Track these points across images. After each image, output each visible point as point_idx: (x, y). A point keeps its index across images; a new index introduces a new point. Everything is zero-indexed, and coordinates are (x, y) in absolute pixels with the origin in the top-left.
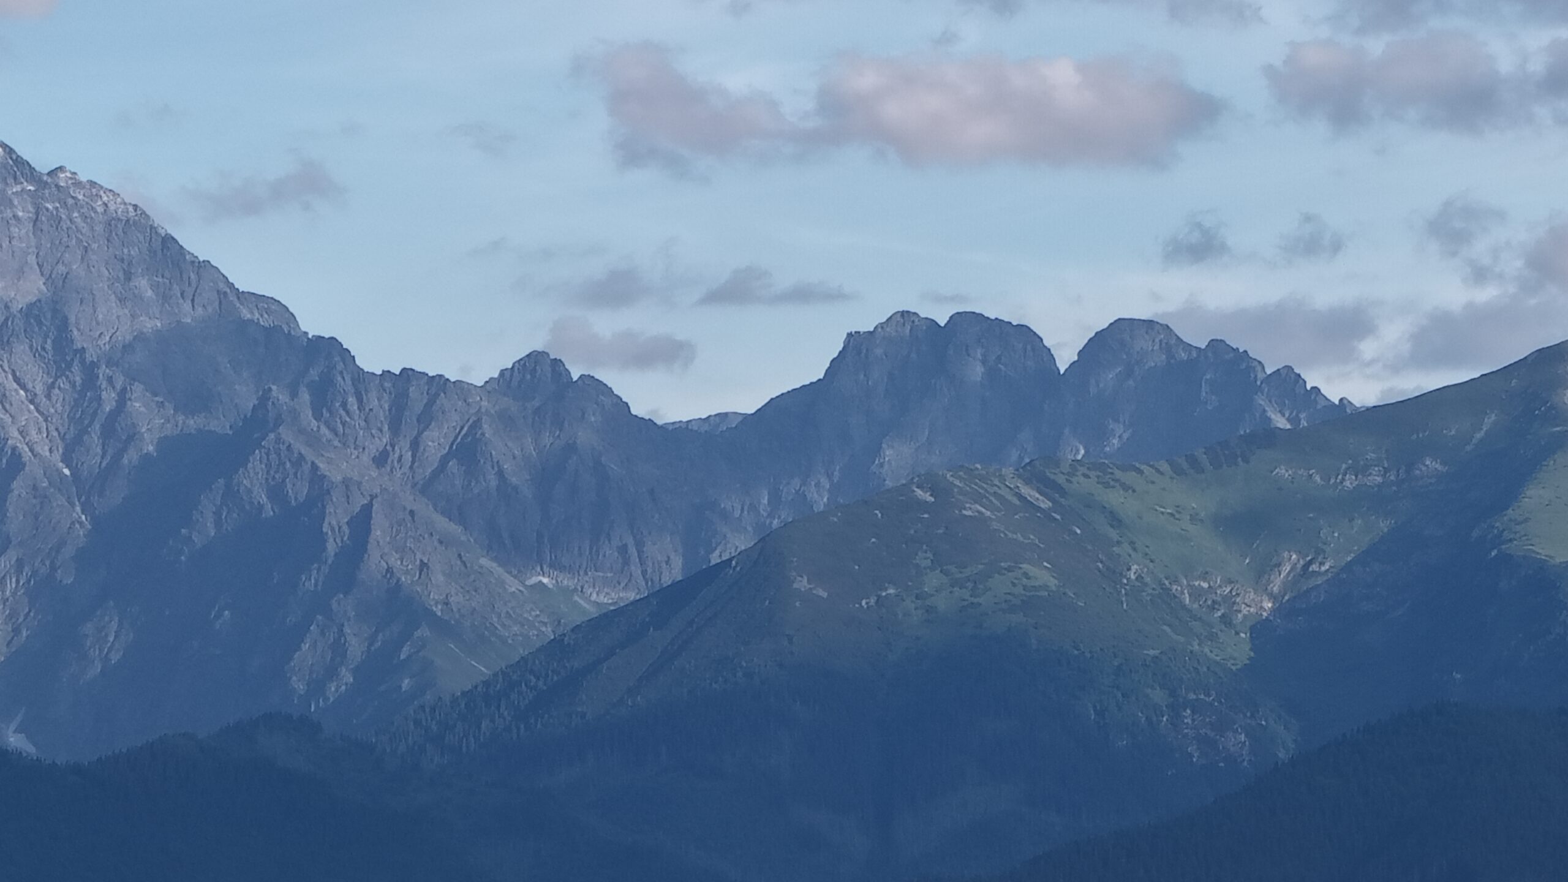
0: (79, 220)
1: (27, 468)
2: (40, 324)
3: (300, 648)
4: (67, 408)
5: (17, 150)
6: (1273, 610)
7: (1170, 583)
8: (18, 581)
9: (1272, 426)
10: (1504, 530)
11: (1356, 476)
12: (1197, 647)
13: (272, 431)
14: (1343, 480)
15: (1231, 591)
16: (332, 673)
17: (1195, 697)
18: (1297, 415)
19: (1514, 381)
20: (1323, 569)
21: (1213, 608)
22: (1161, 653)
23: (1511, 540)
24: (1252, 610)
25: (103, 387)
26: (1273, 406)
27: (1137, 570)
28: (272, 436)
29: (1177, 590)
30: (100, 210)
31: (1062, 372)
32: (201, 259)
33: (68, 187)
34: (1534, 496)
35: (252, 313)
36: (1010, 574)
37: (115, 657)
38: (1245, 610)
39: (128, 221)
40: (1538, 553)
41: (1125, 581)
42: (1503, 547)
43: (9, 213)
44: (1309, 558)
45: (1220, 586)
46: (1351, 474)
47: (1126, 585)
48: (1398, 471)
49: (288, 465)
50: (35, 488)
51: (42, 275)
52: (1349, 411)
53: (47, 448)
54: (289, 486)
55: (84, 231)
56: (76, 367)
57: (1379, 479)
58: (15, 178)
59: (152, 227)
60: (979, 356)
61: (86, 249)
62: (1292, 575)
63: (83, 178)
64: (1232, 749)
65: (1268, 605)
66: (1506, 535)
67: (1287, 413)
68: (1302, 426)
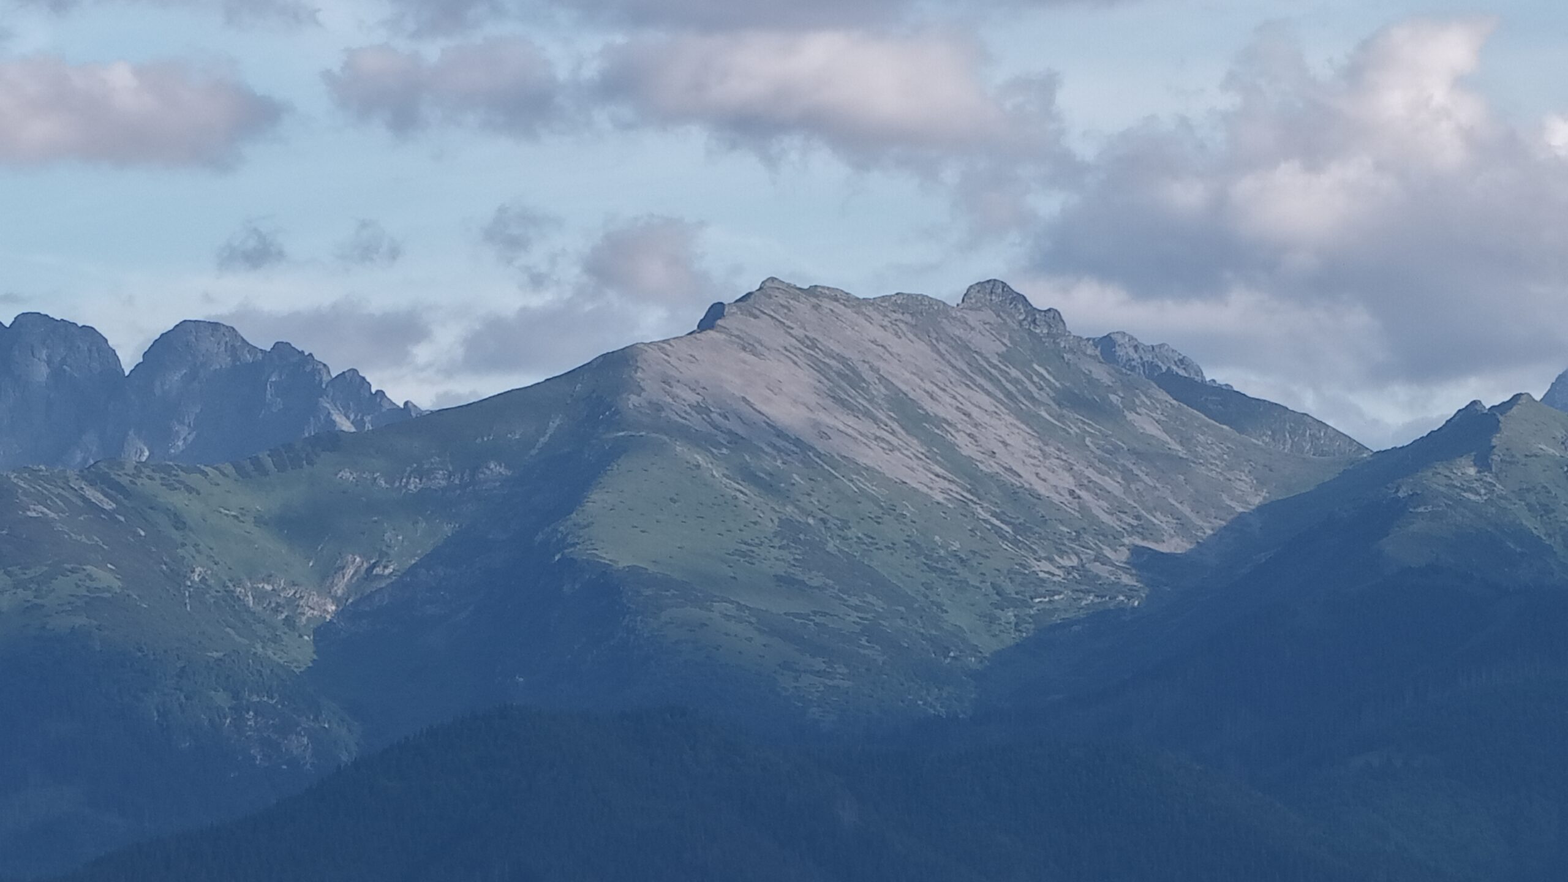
6: (337, 613)
7: (234, 586)
9: (337, 429)
10: (568, 534)
11: (421, 480)
12: (261, 650)
14: (408, 483)
15: (295, 593)
17: (258, 699)
18: (362, 419)
19: (580, 385)
20: (387, 572)
21: (276, 611)
22: (224, 655)
23: (574, 545)
24: (315, 613)
26: (339, 410)
27: (201, 572)
29: (240, 592)
31: (127, 373)
34: (597, 501)
36: (74, 575)
38: (309, 613)
40: (601, 558)
41: (189, 583)
42: (566, 551)
44: (373, 561)
45: (284, 589)
46: (415, 477)
47: (189, 586)
48: (462, 475)
52: (414, 415)
57: (444, 483)
60: (44, 357)
62: (355, 578)
64: (295, 752)
65: (332, 608)
66: (570, 540)
67: (352, 417)
68: (366, 429)
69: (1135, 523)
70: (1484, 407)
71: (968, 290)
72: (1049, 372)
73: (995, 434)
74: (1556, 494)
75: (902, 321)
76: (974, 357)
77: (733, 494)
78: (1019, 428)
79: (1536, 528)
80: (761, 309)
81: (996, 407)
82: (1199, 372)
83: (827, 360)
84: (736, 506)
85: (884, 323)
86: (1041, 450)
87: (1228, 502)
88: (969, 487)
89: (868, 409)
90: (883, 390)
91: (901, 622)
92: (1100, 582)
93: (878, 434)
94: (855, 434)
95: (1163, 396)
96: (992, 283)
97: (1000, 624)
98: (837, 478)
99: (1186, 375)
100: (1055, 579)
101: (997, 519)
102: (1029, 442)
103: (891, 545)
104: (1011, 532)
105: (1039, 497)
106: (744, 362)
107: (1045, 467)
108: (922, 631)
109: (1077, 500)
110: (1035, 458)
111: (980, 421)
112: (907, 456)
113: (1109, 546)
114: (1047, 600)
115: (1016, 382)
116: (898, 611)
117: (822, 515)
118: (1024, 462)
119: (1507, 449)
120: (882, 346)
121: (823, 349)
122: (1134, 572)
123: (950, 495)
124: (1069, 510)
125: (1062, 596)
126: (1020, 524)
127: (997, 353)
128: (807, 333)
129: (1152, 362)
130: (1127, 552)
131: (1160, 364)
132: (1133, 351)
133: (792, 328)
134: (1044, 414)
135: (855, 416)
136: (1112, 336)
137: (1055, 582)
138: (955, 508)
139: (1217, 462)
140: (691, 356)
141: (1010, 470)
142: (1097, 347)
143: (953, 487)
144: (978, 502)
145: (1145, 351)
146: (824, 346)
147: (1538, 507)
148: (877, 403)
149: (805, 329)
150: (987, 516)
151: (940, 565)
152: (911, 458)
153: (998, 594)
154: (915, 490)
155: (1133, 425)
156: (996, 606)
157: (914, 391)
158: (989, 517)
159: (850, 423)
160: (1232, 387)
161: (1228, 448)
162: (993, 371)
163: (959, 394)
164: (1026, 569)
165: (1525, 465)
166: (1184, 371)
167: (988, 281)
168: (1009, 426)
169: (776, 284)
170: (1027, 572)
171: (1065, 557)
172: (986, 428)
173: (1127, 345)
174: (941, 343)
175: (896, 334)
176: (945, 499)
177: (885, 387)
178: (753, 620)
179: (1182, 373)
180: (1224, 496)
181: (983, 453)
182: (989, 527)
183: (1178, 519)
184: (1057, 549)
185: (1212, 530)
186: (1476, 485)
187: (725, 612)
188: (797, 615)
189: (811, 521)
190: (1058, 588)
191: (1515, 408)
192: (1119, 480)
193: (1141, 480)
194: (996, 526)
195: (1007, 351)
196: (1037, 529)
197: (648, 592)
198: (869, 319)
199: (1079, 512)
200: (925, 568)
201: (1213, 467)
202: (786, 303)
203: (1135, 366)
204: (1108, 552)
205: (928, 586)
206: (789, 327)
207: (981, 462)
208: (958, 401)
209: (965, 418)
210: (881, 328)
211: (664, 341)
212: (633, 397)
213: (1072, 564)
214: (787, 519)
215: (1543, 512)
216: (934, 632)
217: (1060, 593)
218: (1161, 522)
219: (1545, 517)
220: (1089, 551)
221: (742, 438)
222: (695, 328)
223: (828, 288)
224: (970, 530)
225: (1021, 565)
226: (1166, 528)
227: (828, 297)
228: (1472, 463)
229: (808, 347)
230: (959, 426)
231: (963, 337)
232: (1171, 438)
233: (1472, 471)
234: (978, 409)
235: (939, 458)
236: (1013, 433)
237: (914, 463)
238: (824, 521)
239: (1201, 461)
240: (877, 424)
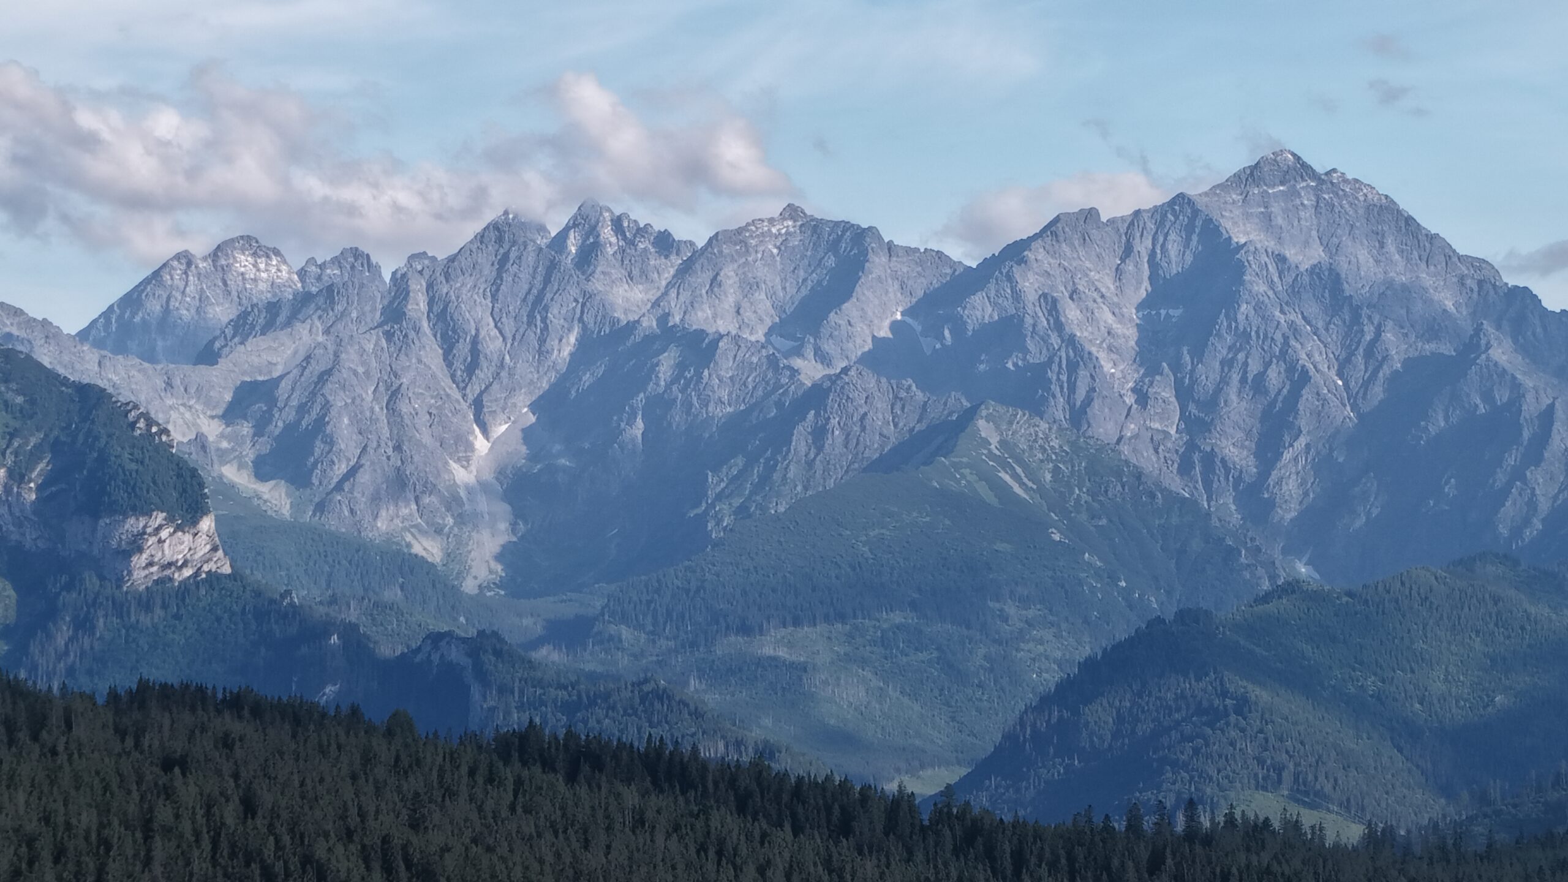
0: (1347, 206)
1: (1312, 381)
2: (1321, 279)
3: (1504, 505)
4: (1340, 338)
5: (1303, 157)
8: (1306, 460)
13: (1484, 353)
16: (1527, 522)
25: (1365, 323)
28: (1483, 356)
30: (1362, 198)
32: (1433, 232)
33: (1339, 183)
35: (1468, 269)
37: (1375, 512)
39: (1381, 206)
43: (1298, 202)
49: (1495, 376)
50: (1318, 394)
51: (1321, 244)
53: (1326, 366)
54: (1496, 392)
55: (1351, 213)
56: (1346, 309)
58: (1302, 177)
59: (1398, 211)
61: (1352, 226)
63: (1350, 176)
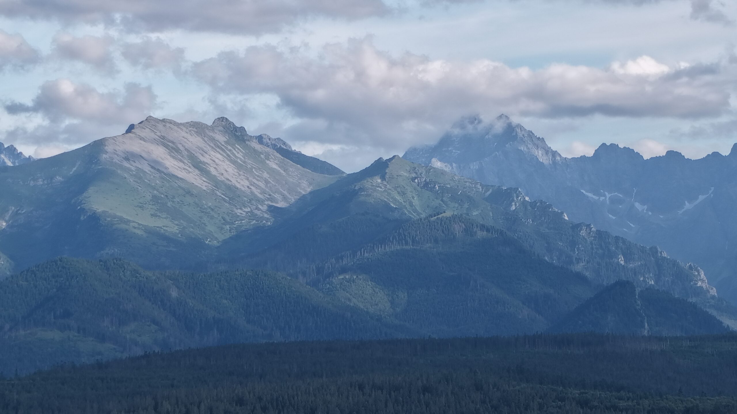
6: (6, 226)
9: (6, 165)
11: (34, 182)
14: (30, 183)
18: (15, 161)
19: (86, 151)
20: (23, 212)
23: (85, 203)
26: (7, 158)
34: (92, 189)
40: (93, 208)
42: (82, 206)
44: (18, 209)
46: (32, 181)
48: (48, 180)
52: (32, 160)
57: (41, 183)
62: (12, 214)
65: (4, 224)
66: (83, 202)
67: (11, 161)
68: (16, 165)
69: (269, 197)
70: (383, 160)
71: (215, 120)
72: (241, 147)
73: (223, 168)
74: (407, 189)
75: (192, 130)
76: (216, 142)
77: (137, 187)
78: (231, 165)
79: (400, 199)
80: (147, 126)
81: (224, 159)
82: (290, 147)
83: (168, 143)
84: (138, 191)
85: (187, 131)
86: (238, 172)
87: (299, 190)
88: (215, 185)
89: (181, 159)
90: (186, 153)
91: (192, 229)
92: (257, 216)
93: (185, 167)
94: (177, 168)
95: (278, 155)
96: (222, 118)
97: (224, 230)
98: (171, 182)
99: (286, 148)
100: (243, 215)
101: (224, 196)
102: (234, 170)
103: (189, 204)
104: (228, 200)
105: (237, 188)
106: (141, 144)
107: (239, 178)
108: (199, 232)
109: (250, 189)
110: (236, 175)
111: (218, 163)
112: (194, 175)
113: (260, 204)
114: (240, 222)
115: (230, 150)
116: (191, 225)
117: (165, 194)
118: (233, 177)
119: (391, 174)
120: (186, 139)
121: (167, 139)
122: (269, 213)
123: (208, 188)
124: (247, 193)
125: (245, 221)
126: (232, 197)
127: (224, 141)
128: (161, 134)
129: (275, 144)
130: (267, 207)
131: (277, 145)
132: (269, 140)
133: (156, 133)
134: (239, 161)
135: (177, 162)
136: (262, 136)
137: (243, 216)
138: (210, 192)
139: (296, 177)
140: (123, 141)
141: (228, 179)
142: (257, 139)
143: (209, 185)
144: (218, 190)
145: (272, 140)
146: (167, 138)
147: (401, 192)
148: (184, 157)
149: (161, 133)
150: (220, 194)
151: (205, 211)
152: (195, 176)
153: (224, 220)
154: (197, 186)
155: (268, 165)
156: (223, 224)
157: (197, 153)
158: (221, 195)
159: (175, 164)
160: (301, 152)
161: (300, 172)
162: (222, 147)
163: (211, 154)
164: (233, 212)
165: (397, 179)
166: (285, 147)
167: (221, 117)
168: (228, 165)
169: (151, 118)
170: (233, 213)
171: (246, 208)
172: (220, 166)
173: (267, 139)
174: (205, 138)
175: (191, 135)
176: (207, 189)
177: (187, 152)
178: (143, 228)
179: (284, 147)
180: (298, 189)
181: (219, 174)
182: (221, 198)
183: (284, 196)
184: (243, 205)
185: (294, 199)
186: (381, 185)
187: (134, 226)
188: (158, 227)
189: (162, 196)
190: (243, 218)
191: (393, 160)
192: (264, 183)
193: (271, 183)
194: (223, 198)
195: (228, 140)
196: (237, 199)
197: (109, 219)
198: (182, 129)
199: (250, 193)
200: (200, 211)
201: (294, 179)
202: (154, 124)
203: (269, 145)
204: (260, 207)
205: (201, 217)
206: (155, 132)
207: (219, 177)
208: (211, 157)
209: (213, 162)
210: (186, 133)
211: (115, 137)
212: (104, 156)
213: (248, 211)
214: (155, 195)
215: (403, 194)
216: (202, 233)
217: (244, 220)
218: (278, 197)
219: (403, 196)
220: (253, 206)
221: (140, 169)
222: (125, 132)
223: (169, 120)
224: (215, 199)
225: (231, 211)
226: (279, 199)
227: (169, 122)
228: (379, 178)
229: (162, 139)
230: (211, 165)
231: (213, 135)
232: (281, 169)
233: (379, 181)
234: (217, 160)
235: (205, 175)
236: (229, 167)
237: (196, 177)
238: (167, 196)
239: (291, 177)
240: (184, 164)
